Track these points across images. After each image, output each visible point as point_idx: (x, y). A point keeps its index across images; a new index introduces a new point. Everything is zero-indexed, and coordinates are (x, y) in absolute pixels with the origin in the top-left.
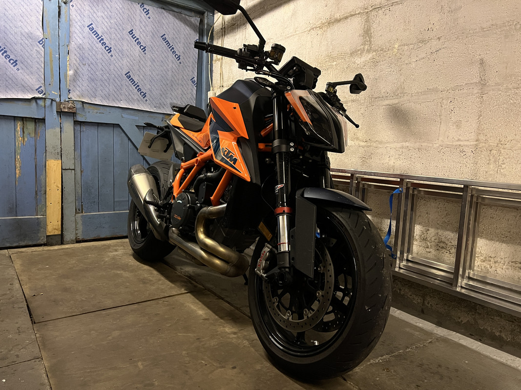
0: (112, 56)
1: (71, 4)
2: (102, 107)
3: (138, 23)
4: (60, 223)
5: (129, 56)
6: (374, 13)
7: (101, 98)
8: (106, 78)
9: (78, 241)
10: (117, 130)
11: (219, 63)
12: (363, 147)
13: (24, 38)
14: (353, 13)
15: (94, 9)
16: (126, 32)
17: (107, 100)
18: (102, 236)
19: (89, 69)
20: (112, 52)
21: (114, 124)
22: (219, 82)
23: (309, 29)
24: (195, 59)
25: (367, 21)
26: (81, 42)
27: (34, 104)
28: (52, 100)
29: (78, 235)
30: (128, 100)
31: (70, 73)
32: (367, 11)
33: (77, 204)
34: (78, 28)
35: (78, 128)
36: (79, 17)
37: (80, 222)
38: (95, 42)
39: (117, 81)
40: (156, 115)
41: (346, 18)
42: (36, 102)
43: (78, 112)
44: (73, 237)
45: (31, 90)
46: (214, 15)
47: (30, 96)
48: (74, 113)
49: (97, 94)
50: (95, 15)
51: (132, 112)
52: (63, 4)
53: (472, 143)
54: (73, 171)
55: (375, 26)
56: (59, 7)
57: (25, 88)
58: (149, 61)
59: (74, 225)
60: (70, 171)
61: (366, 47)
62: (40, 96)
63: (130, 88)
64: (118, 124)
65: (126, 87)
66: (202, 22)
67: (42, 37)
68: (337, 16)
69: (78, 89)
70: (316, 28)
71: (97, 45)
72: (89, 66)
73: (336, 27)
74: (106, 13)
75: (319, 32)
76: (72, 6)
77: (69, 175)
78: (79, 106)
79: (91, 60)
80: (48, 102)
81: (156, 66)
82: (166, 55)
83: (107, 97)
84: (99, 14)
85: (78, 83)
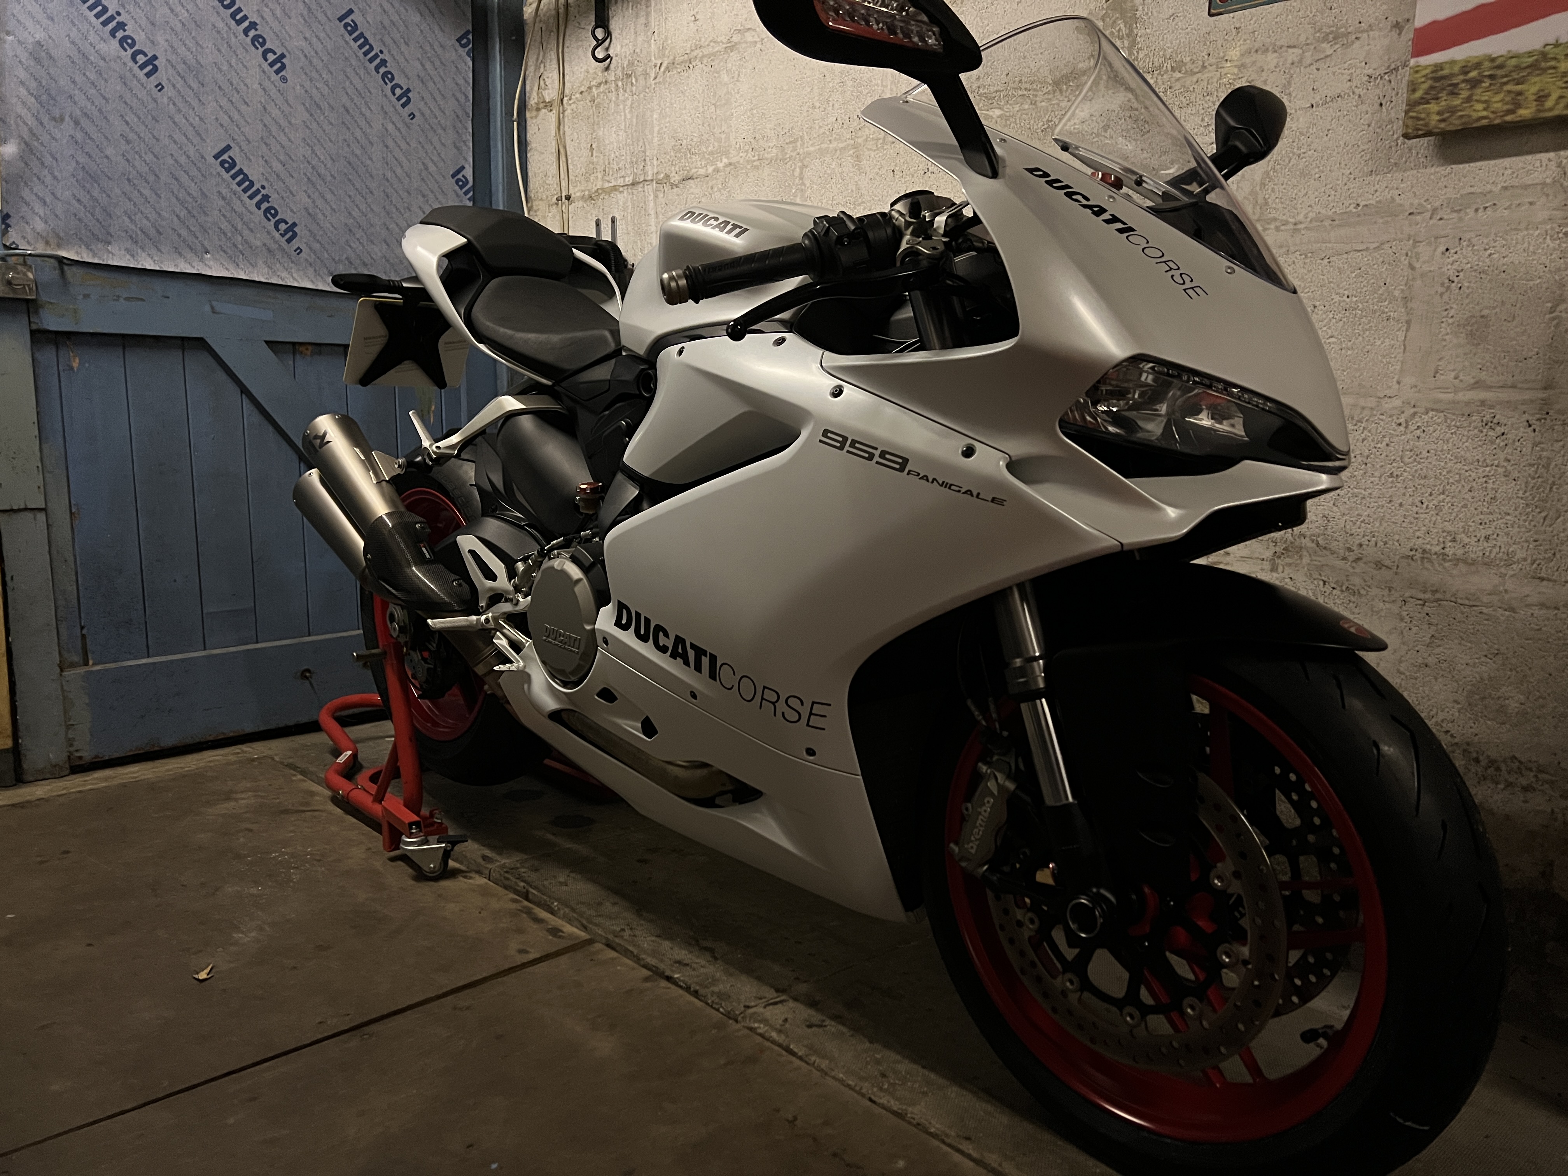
2: (134, 279)
5: (226, 86)
7: (129, 244)
8: (144, 169)
9: (79, 768)
10: (198, 361)
11: (553, 117)
17: (153, 251)
18: (169, 741)
19: (79, 136)
20: (162, 76)
21: (183, 339)
22: (552, 181)
24: (462, 100)
26: (40, 35)
29: (77, 745)
30: (233, 254)
31: (6, 150)
33: (64, 632)
35: (48, 355)
37: (80, 698)
38: (93, 37)
39: (184, 178)
43: (44, 298)
44: (56, 754)
48: (27, 301)
49: (112, 231)
51: (249, 293)
53: (1528, 395)
54: (41, 517)
58: (301, 108)
59: (58, 711)
60: (30, 515)
63: (238, 206)
64: (201, 340)
65: (221, 203)
69: (40, 210)
71: (102, 46)
72: (77, 123)
77: (28, 532)
78: (50, 273)
79: (82, 101)
81: (327, 127)
82: (360, 86)
83: (152, 239)
85: (38, 188)
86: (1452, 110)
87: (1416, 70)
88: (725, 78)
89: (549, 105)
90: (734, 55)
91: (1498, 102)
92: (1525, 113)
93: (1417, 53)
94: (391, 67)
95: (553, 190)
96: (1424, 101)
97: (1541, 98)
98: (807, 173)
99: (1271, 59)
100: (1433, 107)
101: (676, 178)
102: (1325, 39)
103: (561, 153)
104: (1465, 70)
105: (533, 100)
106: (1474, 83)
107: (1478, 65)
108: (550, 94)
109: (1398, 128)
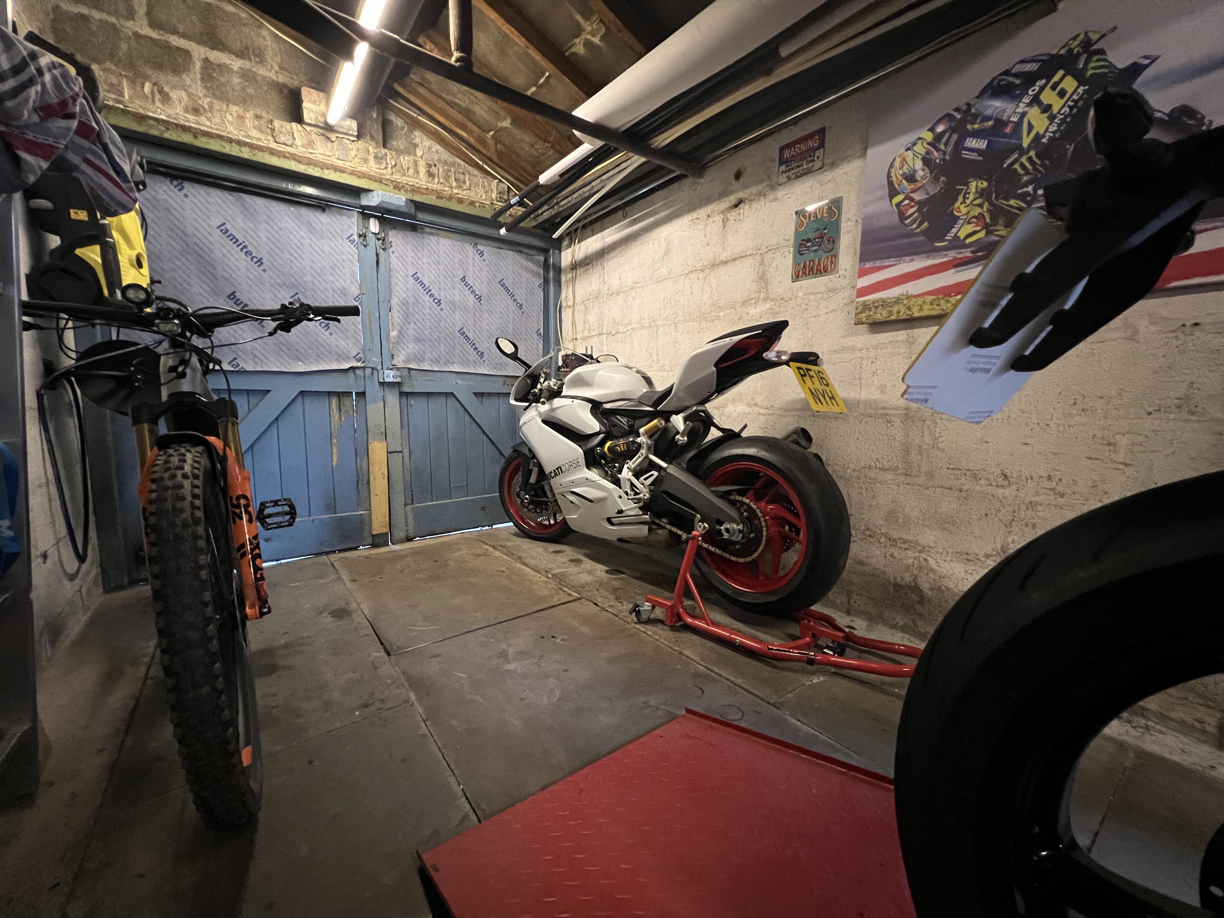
0: (442, 310)
1: (391, 250)
2: (432, 374)
3: (471, 268)
4: (387, 519)
5: (462, 308)
6: (770, 255)
7: (430, 362)
8: (435, 337)
9: (409, 539)
10: (451, 401)
11: (571, 311)
12: (764, 415)
13: (336, 295)
14: (743, 254)
15: (419, 255)
16: (457, 280)
17: (438, 364)
19: (416, 328)
20: (442, 306)
21: (447, 393)
22: (570, 333)
23: (686, 272)
24: (540, 306)
25: (762, 264)
26: (405, 295)
27: (351, 374)
28: (373, 369)
29: (409, 531)
30: (463, 363)
31: (394, 334)
32: (760, 252)
33: (406, 494)
34: (401, 278)
35: (404, 399)
36: (401, 265)
37: (410, 516)
38: (421, 295)
39: (448, 339)
40: (495, 378)
41: (734, 260)
42: (354, 373)
43: (404, 381)
44: (402, 534)
45: (347, 358)
46: (560, 251)
47: (346, 366)
48: (399, 383)
49: (425, 358)
50: (420, 262)
51: (468, 376)
52: (381, 251)
53: (900, 412)
54: (401, 454)
55: (772, 270)
56: (377, 255)
57: (340, 357)
58: (486, 313)
59: (403, 520)
60: (397, 453)
61: (762, 295)
62: (359, 364)
63: (465, 347)
64: (452, 393)
65: (460, 347)
66: (546, 260)
67: (358, 292)
68: (723, 257)
69: (404, 353)
70: (696, 270)
71: (423, 298)
72: (415, 323)
73: (722, 270)
74: (433, 259)
75: (701, 276)
76: (393, 252)
77: (397, 459)
78: (406, 373)
79: (417, 316)
80: (368, 371)
81: (494, 319)
82: (506, 304)
83: (437, 361)
84: (425, 260)
85: (403, 345)
86: (870, 316)
87: (858, 303)
88: (630, 299)
89: (569, 307)
90: (634, 291)
91: (885, 313)
92: (893, 317)
93: (858, 297)
94: (516, 297)
95: (570, 337)
96: (860, 313)
97: (898, 312)
98: (659, 332)
99: (813, 297)
100: (864, 315)
101: (613, 333)
102: (830, 291)
103: (574, 323)
104: (874, 303)
105: (564, 305)
106: (877, 307)
107: (878, 301)
108: (570, 303)
109: (853, 322)
